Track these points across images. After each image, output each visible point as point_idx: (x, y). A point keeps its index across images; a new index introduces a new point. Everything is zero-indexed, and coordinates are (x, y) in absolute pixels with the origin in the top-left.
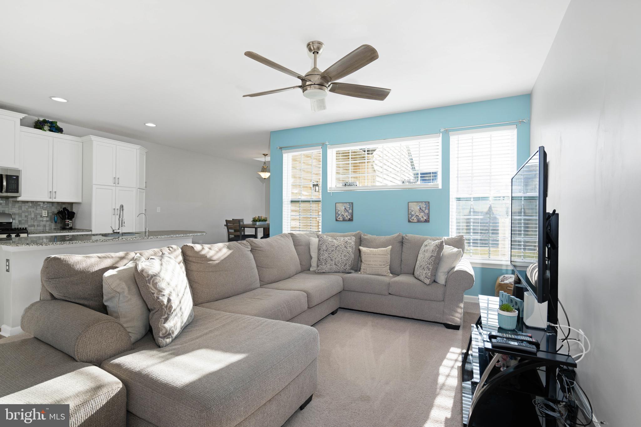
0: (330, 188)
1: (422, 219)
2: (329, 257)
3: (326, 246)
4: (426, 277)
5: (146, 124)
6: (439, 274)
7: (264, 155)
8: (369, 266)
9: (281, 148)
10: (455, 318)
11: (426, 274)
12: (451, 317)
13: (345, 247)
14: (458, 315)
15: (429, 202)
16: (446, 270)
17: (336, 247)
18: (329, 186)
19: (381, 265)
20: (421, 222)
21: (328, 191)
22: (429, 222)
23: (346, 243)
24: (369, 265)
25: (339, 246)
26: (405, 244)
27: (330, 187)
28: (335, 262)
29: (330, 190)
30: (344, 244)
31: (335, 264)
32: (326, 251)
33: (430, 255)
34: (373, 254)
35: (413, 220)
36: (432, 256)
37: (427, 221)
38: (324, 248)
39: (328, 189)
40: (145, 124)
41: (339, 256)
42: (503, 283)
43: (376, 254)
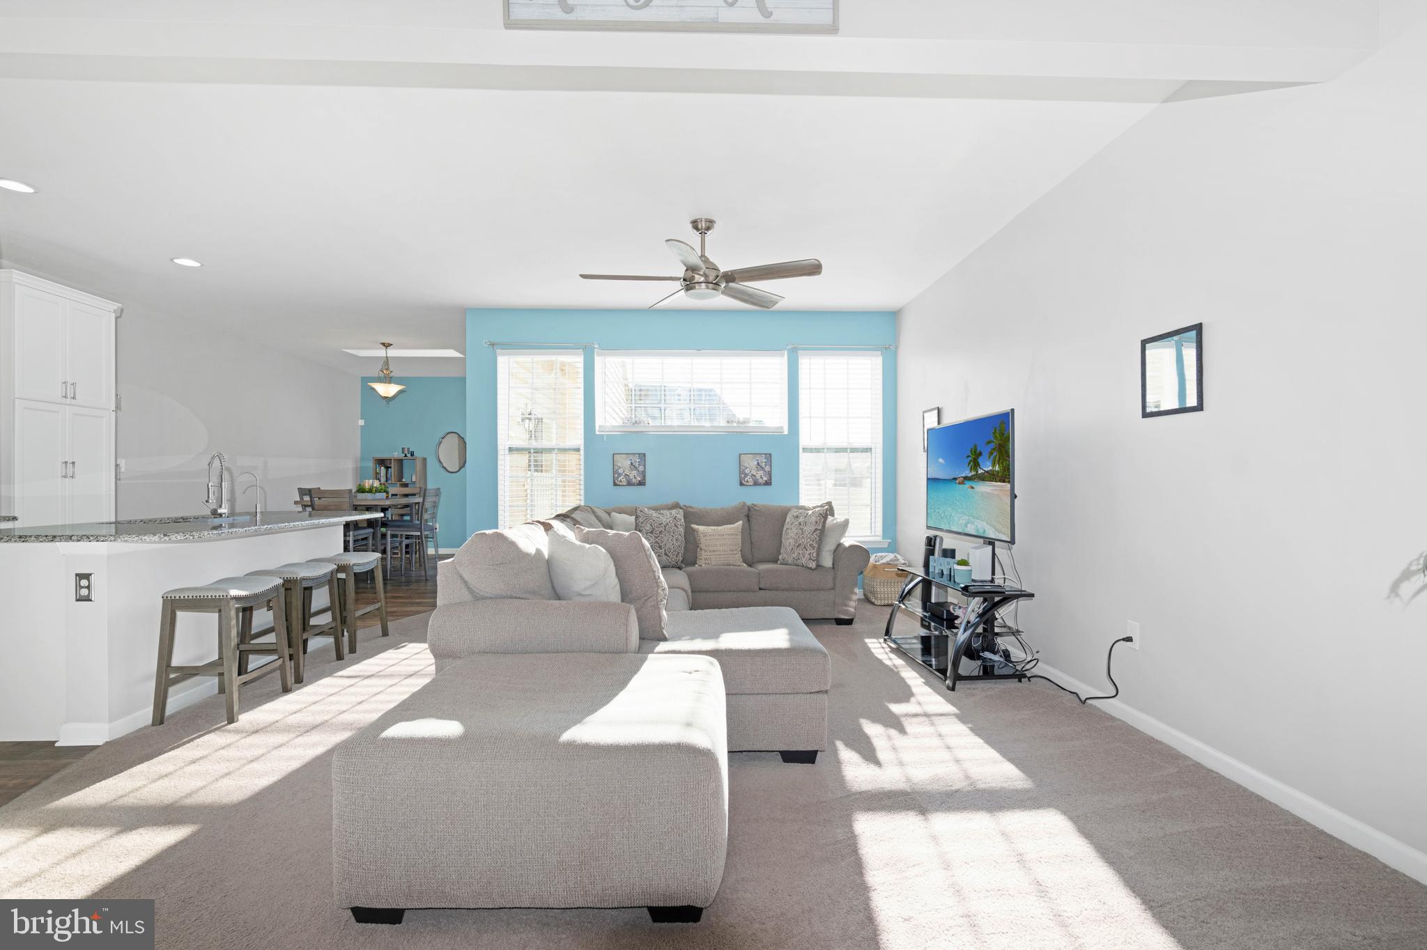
0: (600, 427)
1: (760, 481)
2: (657, 542)
3: (651, 525)
4: (810, 559)
5: (175, 260)
6: (823, 553)
7: (383, 344)
8: (715, 553)
9: (493, 345)
10: (847, 608)
11: (809, 554)
12: (844, 608)
13: (676, 526)
14: (853, 604)
15: (770, 454)
16: (833, 548)
17: (665, 526)
18: (599, 422)
19: (732, 551)
20: (760, 484)
21: (597, 433)
22: (771, 485)
23: (675, 519)
24: (714, 551)
25: (667, 524)
26: (756, 519)
27: (601, 424)
28: (665, 550)
29: (601, 429)
30: (673, 521)
31: (666, 554)
32: (652, 533)
33: (813, 528)
34: (719, 535)
35: (748, 481)
36: (816, 530)
37: (768, 483)
38: (647, 529)
39: (597, 428)
40: (172, 260)
41: (670, 541)
42: (877, 563)
43: (723, 535)
